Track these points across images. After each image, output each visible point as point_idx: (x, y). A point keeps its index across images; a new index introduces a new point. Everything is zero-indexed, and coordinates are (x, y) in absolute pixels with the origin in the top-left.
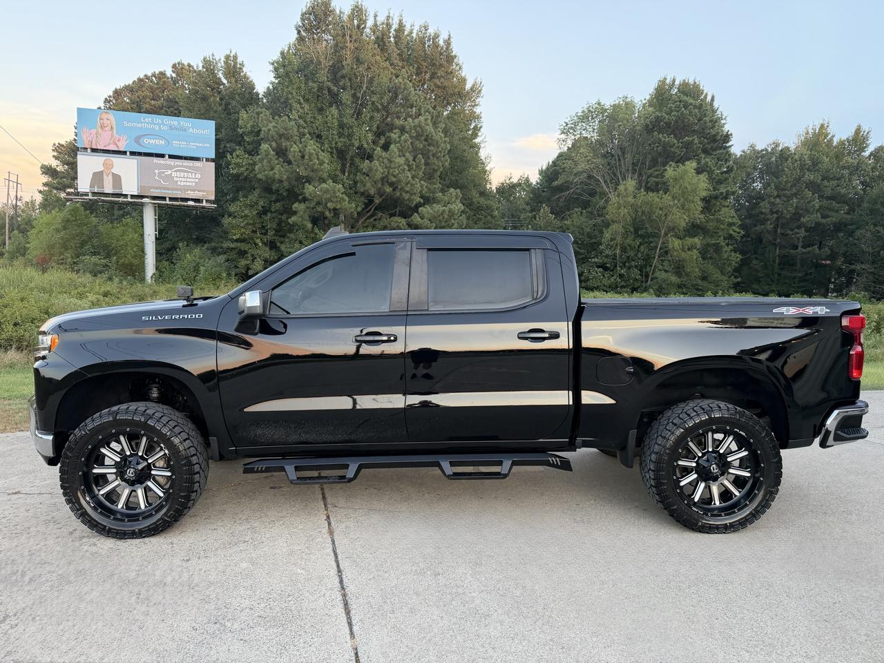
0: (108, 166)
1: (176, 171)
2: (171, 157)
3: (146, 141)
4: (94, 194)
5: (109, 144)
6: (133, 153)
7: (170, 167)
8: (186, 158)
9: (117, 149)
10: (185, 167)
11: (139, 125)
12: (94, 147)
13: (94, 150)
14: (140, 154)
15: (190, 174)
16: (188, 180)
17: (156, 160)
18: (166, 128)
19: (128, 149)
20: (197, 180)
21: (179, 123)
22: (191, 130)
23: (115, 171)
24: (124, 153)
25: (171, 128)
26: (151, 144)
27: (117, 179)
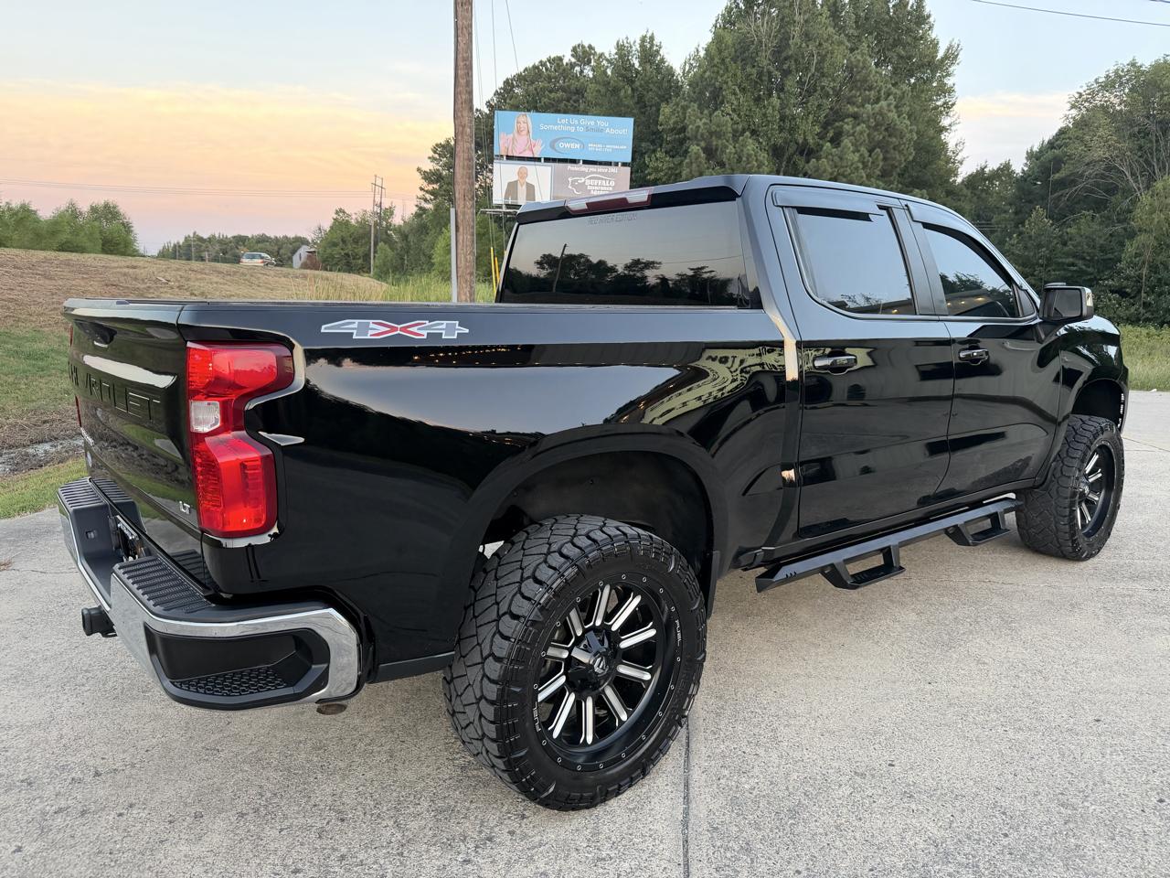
0: (522, 174)
1: (590, 178)
2: (586, 162)
3: (562, 145)
4: (508, 206)
5: (524, 151)
6: (547, 160)
7: (583, 174)
8: (601, 163)
9: (531, 156)
10: (600, 173)
11: (556, 128)
12: (510, 154)
13: (509, 158)
14: (554, 160)
15: (604, 182)
16: (602, 189)
17: (570, 167)
18: (581, 129)
19: (543, 156)
20: (611, 189)
21: (596, 123)
22: (608, 130)
23: (530, 180)
24: (539, 160)
25: (587, 129)
26: (567, 149)
27: (530, 188)
